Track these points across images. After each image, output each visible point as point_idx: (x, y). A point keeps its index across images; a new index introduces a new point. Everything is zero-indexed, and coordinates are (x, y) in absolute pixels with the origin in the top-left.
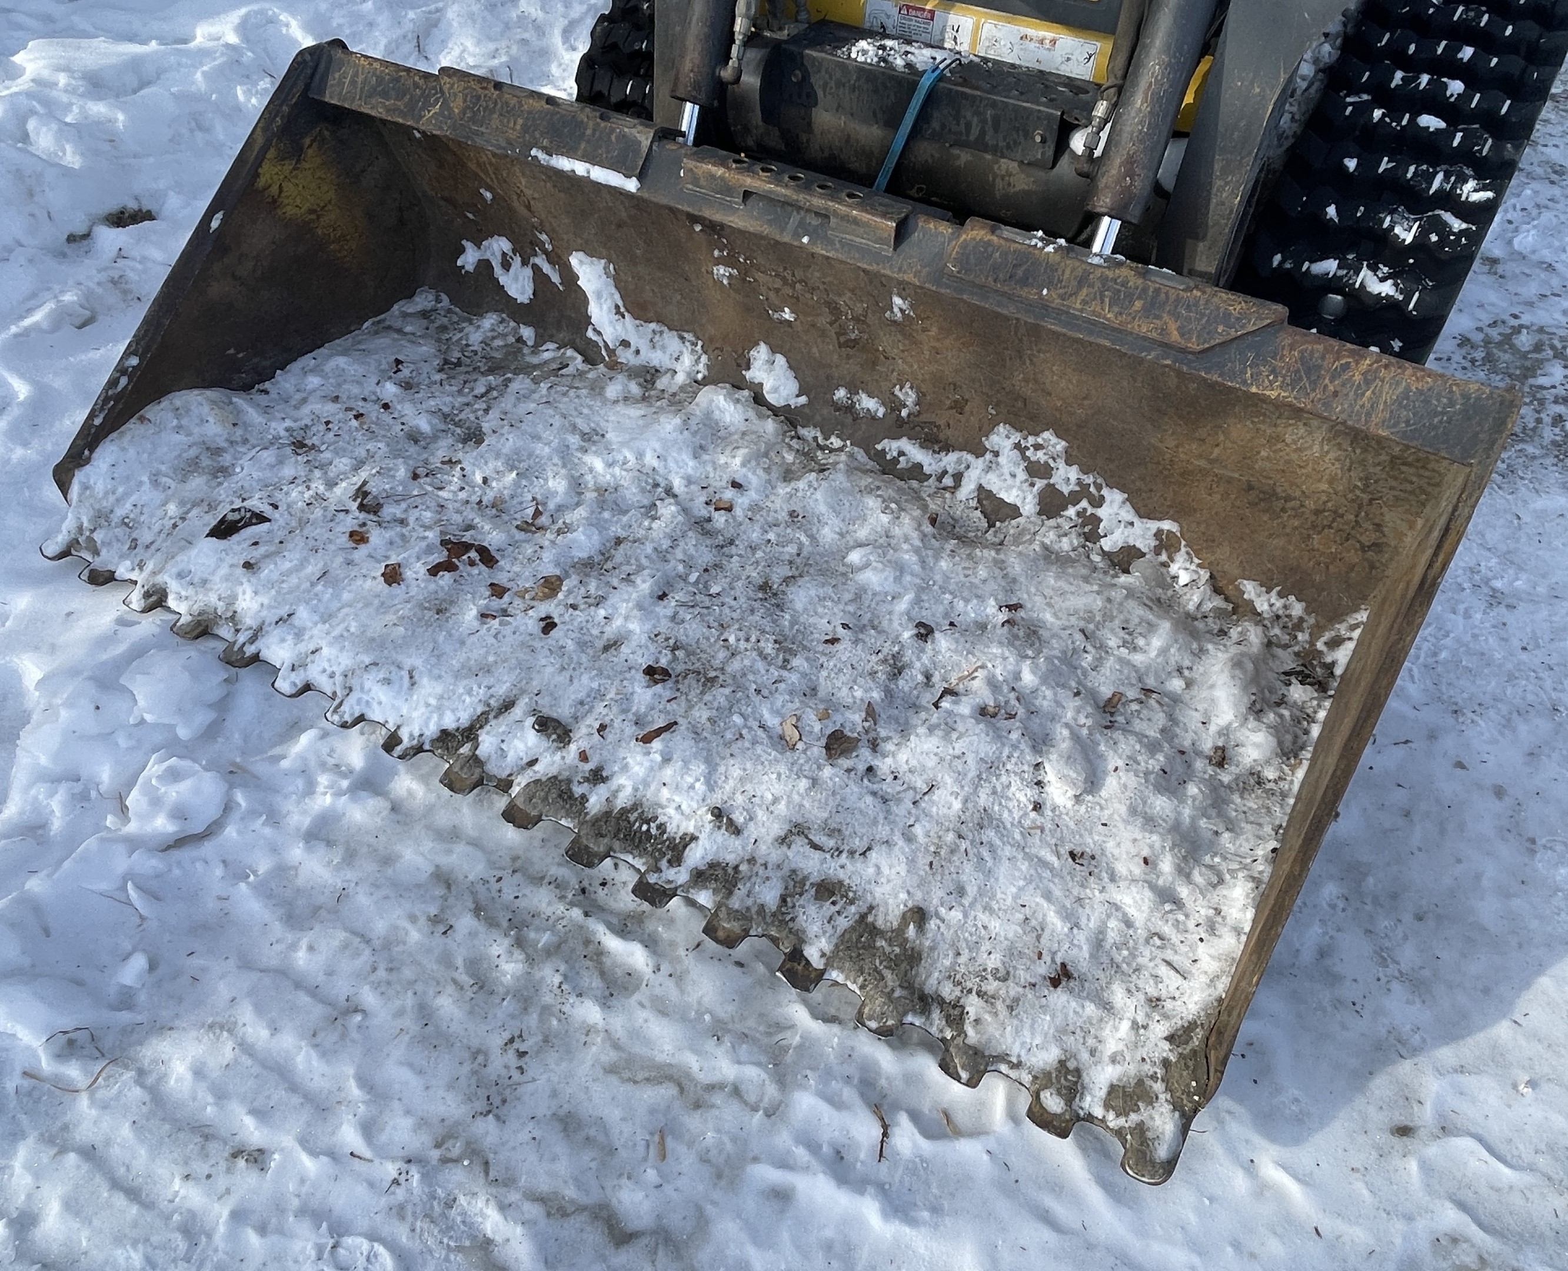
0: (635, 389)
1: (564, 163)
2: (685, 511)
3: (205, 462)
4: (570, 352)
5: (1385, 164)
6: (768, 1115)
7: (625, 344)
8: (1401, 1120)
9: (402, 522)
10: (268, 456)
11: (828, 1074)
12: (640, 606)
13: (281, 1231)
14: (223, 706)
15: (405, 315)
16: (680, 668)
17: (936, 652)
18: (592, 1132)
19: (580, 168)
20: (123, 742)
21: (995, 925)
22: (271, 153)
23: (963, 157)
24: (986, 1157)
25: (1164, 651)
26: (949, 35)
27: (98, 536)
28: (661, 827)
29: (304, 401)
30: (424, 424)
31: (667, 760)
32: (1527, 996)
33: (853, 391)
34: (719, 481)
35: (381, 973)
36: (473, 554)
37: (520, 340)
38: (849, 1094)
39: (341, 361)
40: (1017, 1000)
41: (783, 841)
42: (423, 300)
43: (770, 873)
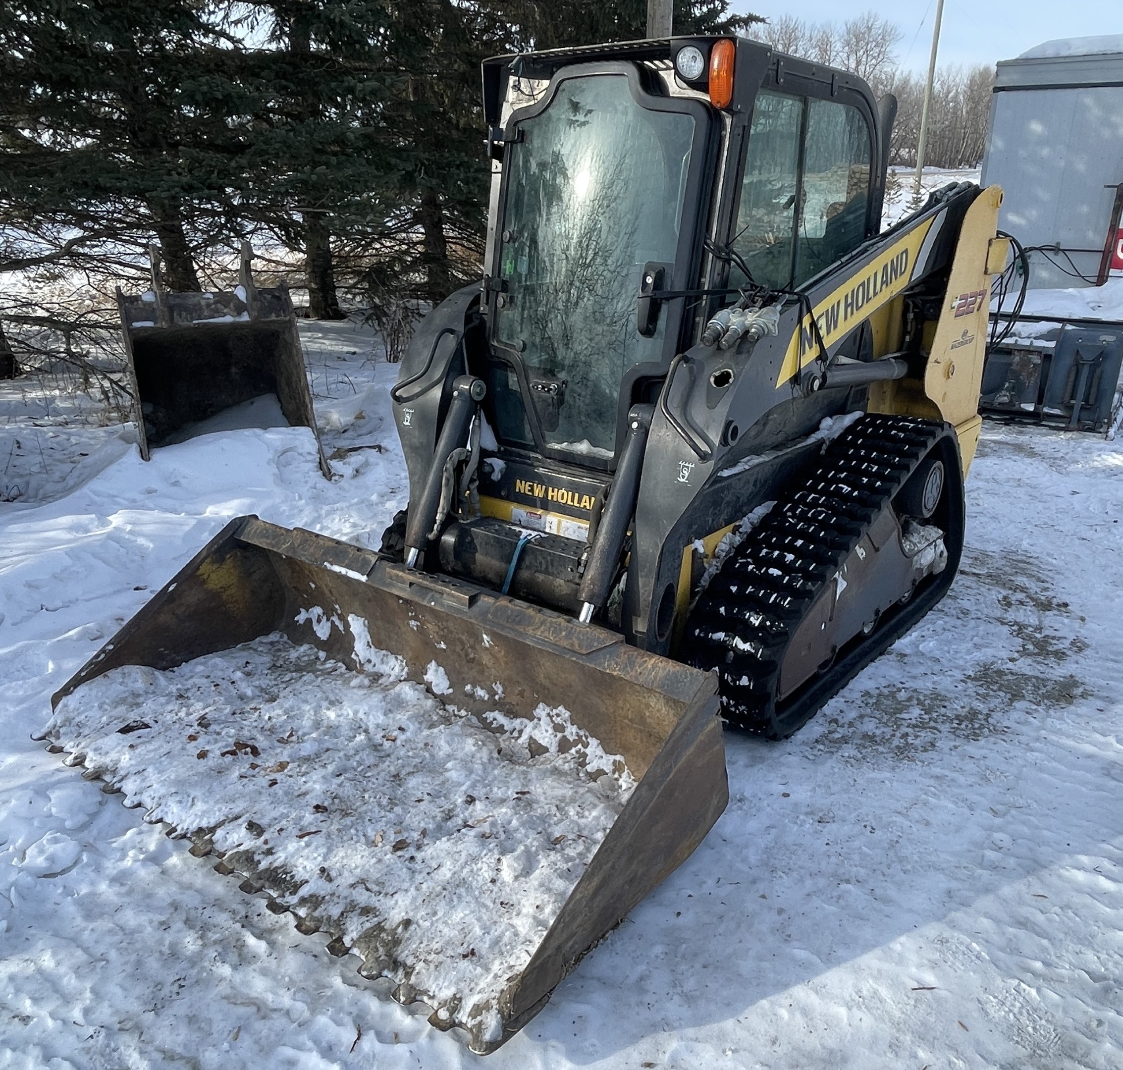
0: (366, 682)
1: (337, 569)
2: (370, 739)
3: (130, 700)
4: (340, 664)
5: (750, 589)
6: (300, 1025)
7: (369, 661)
8: (649, 1059)
9: (219, 734)
10: (162, 700)
11: (341, 1010)
12: (324, 777)
13: (24, 1052)
14: (93, 816)
15: (261, 643)
16: (334, 808)
17: (474, 810)
18: (203, 1025)
19: (343, 571)
20: (36, 823)
21: (446, 930)
22: (208, 560)
23: (541, 577)
24: (408, 1054)
25: (597, 818)
26: (548, 525)
27: (62, 731)
28: (293, 877)
29: (192, 677)
30: (249, 693)
31: (308, 845)
32: (751, 1008)
33: (474, 686)
34: (394, 726)
35: (124, 944)
36: (249, 749)
37: (317, 658)
38: (348, 1020)
39: (218, 660)
40: (441, 963)
41: (353, 886)
42: (274, 637)
43: (340, 901)
